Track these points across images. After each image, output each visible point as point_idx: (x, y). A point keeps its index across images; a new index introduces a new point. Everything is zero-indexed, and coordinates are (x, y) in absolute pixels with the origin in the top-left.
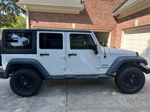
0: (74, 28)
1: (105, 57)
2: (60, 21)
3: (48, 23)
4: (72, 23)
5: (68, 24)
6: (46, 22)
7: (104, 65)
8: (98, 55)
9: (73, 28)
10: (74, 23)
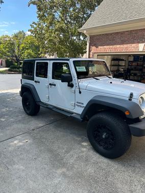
0: (142, 50)
1: (80, 92)
2: (123, 43)
3: (107, 47)
4: (139, 43)
5: (133, 45)
6: (105, 47)
7: (79, 103)
8: (73, 89)
9: (140, 50)
10: (143, 42)
